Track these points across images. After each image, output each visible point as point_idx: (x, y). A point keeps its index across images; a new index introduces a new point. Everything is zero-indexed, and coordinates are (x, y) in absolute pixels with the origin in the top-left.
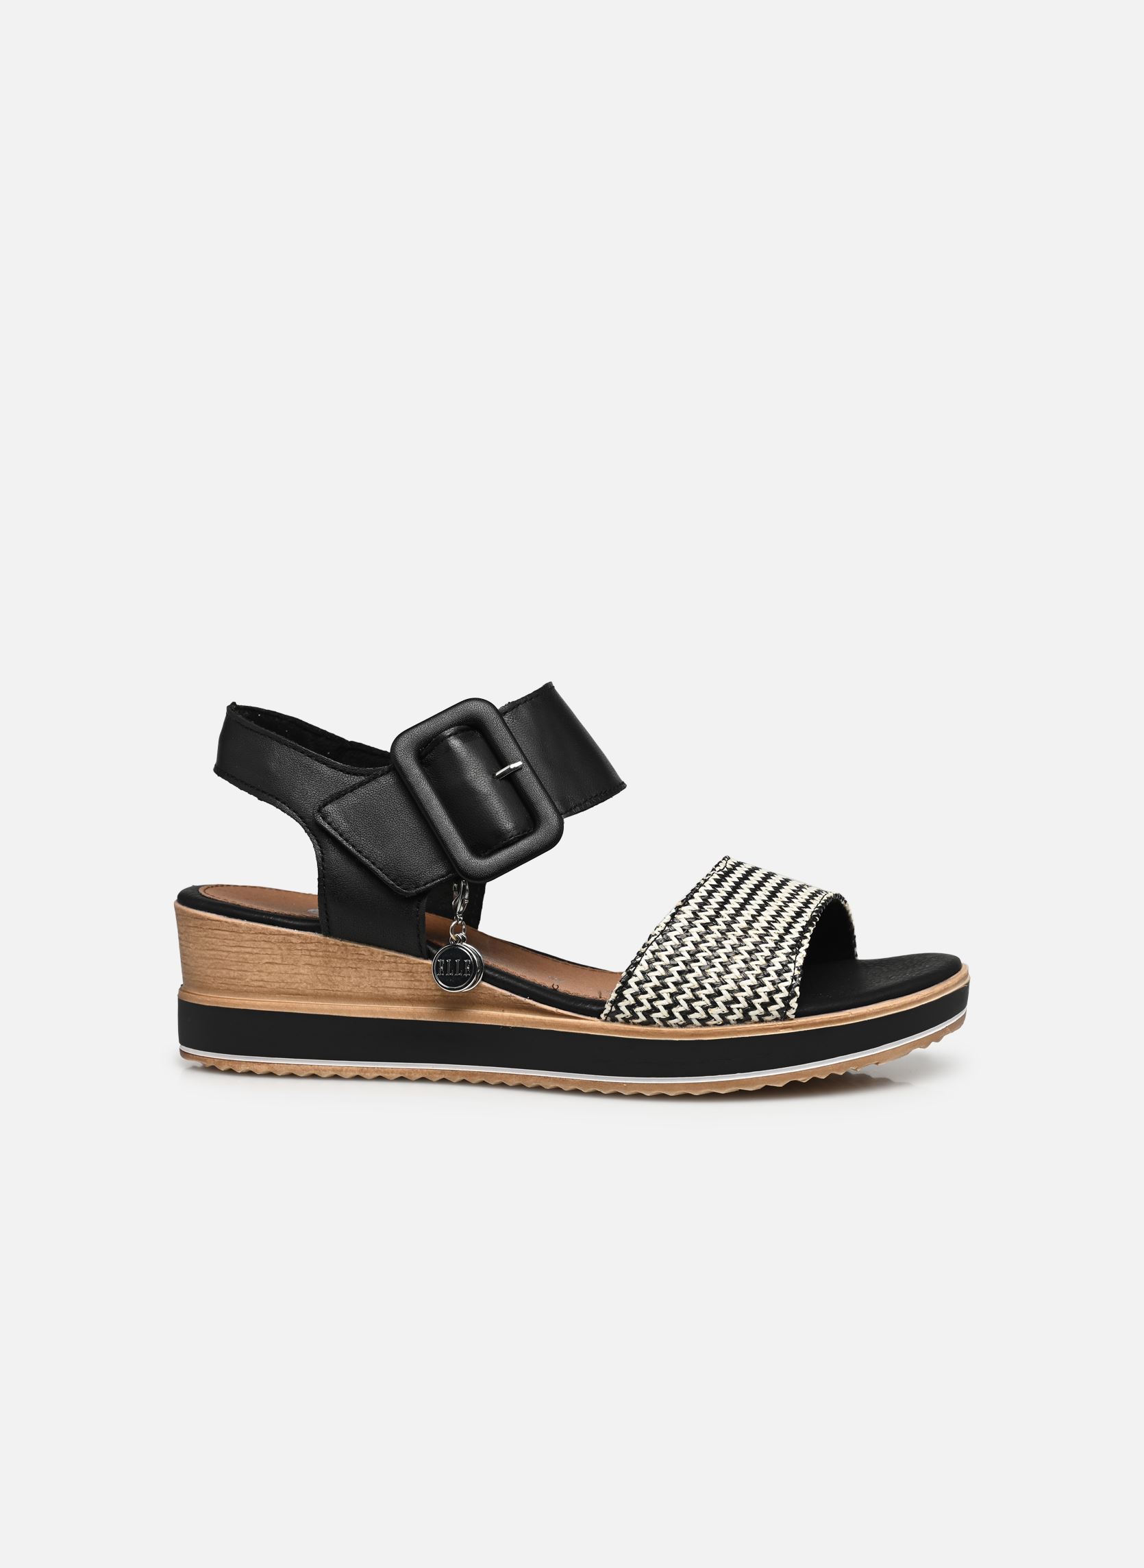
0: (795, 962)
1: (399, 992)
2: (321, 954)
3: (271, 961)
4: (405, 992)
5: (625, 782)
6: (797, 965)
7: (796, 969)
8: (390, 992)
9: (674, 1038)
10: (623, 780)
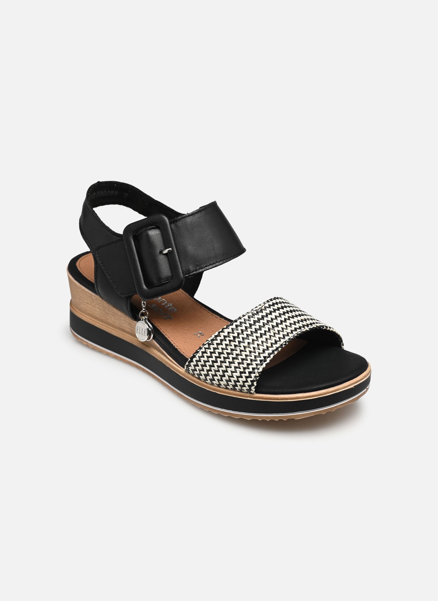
0: (258, 369)
1: (128, 330)
2: (102, 306)
3: (87, 302)
4: (130, 331)
5: (246, 248)
6: (259, 371)
7: (258, 373)
8: (125, 329)
9: (207, 388)
10: (245, 247)
